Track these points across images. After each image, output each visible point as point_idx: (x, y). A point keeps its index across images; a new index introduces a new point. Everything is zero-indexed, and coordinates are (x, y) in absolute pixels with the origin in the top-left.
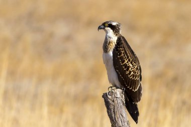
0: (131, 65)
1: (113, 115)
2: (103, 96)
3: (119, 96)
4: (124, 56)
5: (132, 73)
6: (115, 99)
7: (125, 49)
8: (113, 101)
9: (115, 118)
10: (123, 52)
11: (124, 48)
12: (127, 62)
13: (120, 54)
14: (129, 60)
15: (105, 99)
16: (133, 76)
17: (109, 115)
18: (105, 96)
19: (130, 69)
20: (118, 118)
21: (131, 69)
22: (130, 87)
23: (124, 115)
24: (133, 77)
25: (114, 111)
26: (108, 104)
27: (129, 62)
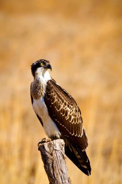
0: (69, 109)
1: (52, 171)
2: (39, 149)
3: (58, 148)
4: (58, 100)
5: (73, 117)
6: (54, 152)
7: (57, 93)
8: (52, 154)
9: (54, 174)
10: (56, 96)
11: (55, 92)
12: (64, 107)
13: (53, 100)
14: (65, 104)
15: (41, 152)
16: (75, 120)
17: (46, 172)
18: (42, 149)
19: (69, 113)
20: (57, 175)
21: (71, 113)
22: (75, 134)
23: (64, 171)
24: (75, 122)
25: (53, 167)
26: (45, 158)
27: (66, 106)
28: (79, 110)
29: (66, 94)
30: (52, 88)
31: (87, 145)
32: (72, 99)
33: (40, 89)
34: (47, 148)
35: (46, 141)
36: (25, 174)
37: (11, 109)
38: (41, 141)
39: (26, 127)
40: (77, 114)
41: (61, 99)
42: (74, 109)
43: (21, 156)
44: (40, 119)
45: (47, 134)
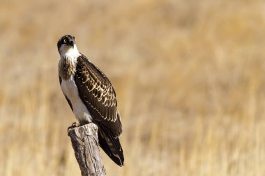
0: (102, 90)
1: (84, 159)
2: (69, 135)
3: (90, 133)
4: (91, 80)
5: (106, 99)
6: (86, 138)
7: (89, 71)
8: (83, 141)
9: (86, 162)
10: (88, 75)
11: (87, 70)
12: (97, 87)
13: (85, 78)
14: (98, 84)
15: (71, 138)
16: (108, 102)
17: (77, 160)
18: (72, 134)
19: (102, 94)
20: (90, 163)
21: (104, 94)
22: (108, 118)
23: (98, 158)
24: (109, 104)
25: (84, 154)
26: (75, 145)
27: (99, 87)
28: (114, 92)
29: (99, 73)
30: (83, 65)
31: (121, 131)
32: (106, 78)
33: (69, 66)
34: (78, 134)
35: (77, 125)
36: (54, 162)
37: (38, 90)
38: (71, 125)
39: (54, 110)
40: (111, 96)
41: (94, 78)
42: (108, 90)
43: (49, 143)
44: (69, 101)
45: (77, 117)
